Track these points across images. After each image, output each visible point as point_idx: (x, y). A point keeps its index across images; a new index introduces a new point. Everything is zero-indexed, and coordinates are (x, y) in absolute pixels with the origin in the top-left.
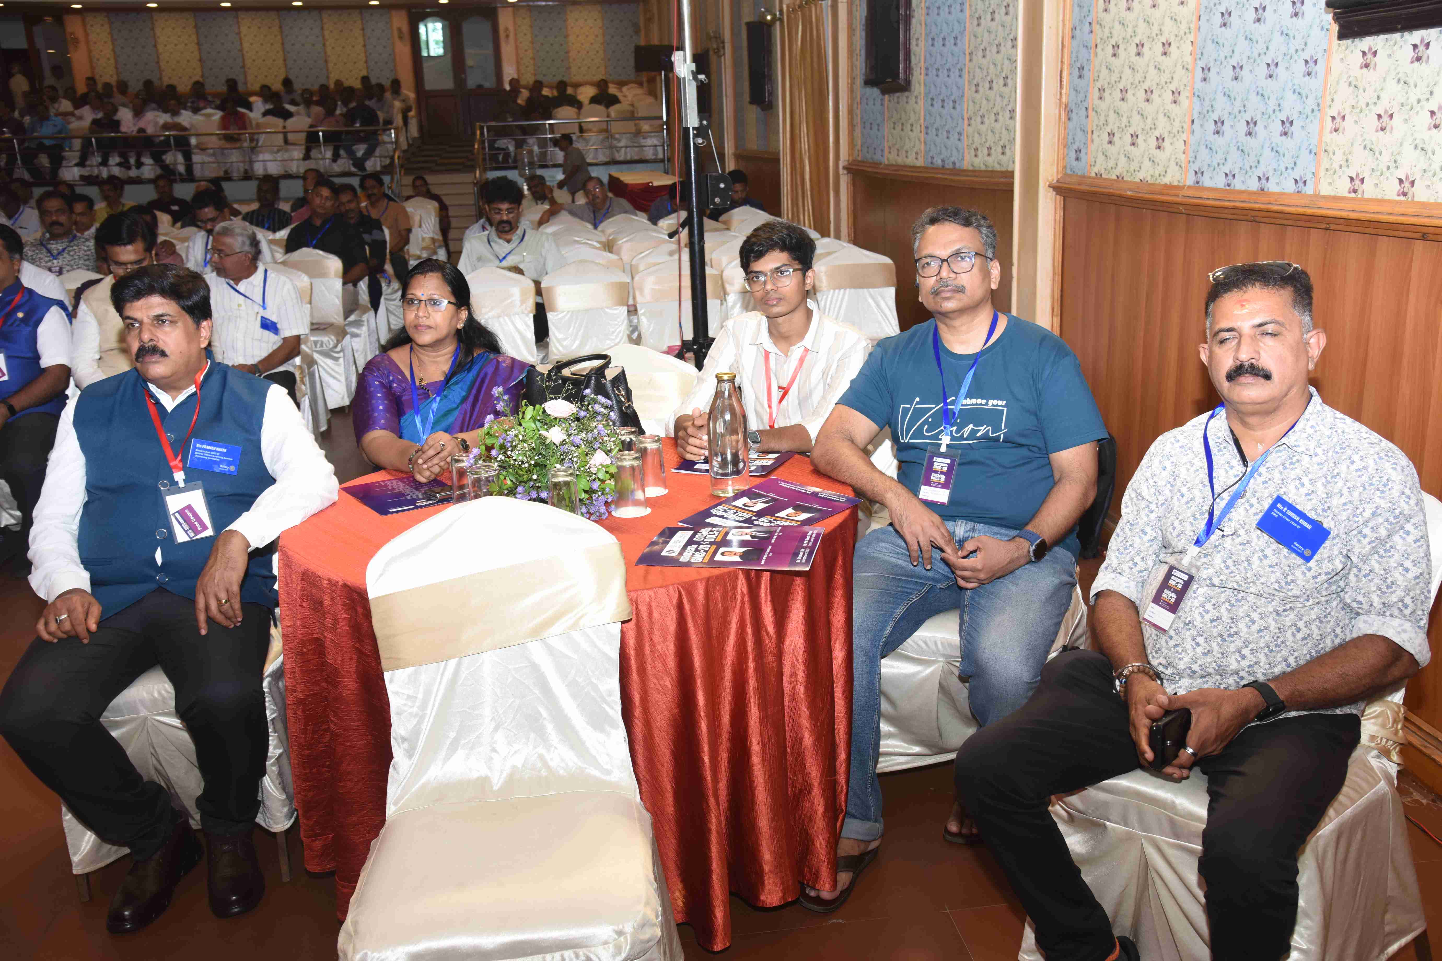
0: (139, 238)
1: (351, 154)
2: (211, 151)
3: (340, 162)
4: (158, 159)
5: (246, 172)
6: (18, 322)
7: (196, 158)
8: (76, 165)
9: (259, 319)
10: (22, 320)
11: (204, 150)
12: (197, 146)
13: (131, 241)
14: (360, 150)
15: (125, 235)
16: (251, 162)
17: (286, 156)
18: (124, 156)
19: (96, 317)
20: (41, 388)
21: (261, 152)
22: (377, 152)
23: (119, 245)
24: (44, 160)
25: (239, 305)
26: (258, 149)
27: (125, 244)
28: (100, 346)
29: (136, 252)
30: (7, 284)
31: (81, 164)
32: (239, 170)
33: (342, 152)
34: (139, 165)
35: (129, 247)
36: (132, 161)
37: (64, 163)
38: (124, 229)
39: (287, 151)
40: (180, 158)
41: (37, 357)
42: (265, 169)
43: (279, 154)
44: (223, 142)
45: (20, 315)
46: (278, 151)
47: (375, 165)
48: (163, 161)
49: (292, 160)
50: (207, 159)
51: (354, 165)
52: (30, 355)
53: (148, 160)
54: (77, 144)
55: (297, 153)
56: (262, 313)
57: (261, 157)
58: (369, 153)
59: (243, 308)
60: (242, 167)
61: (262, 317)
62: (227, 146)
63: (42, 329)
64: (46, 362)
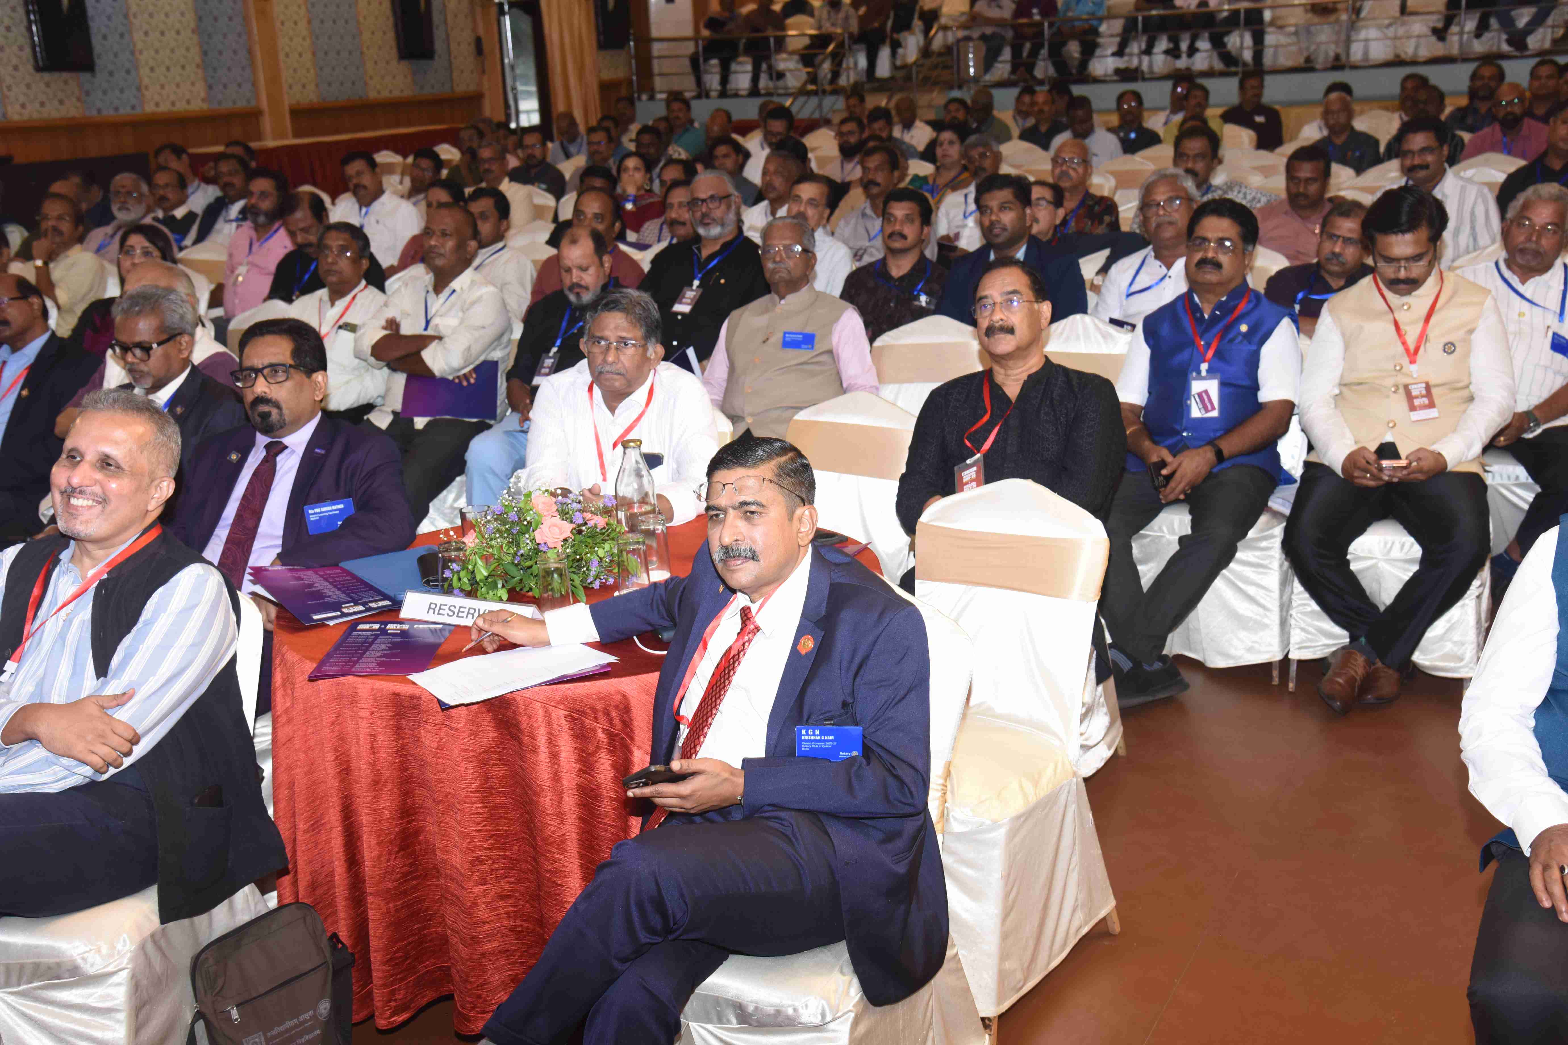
0: (1424, 223)
1: (1507, 23)
2: (1292, 29)
3: (1487, 36)
4: (1218, 43)
5: (1337, 57)
6: (1240, 338)
7: (1271, 39)
8: (1114, 54)
9: (1550, 335)
10: (1246, 335)
11: (1281, 27)
12: (1272, 23)
13: (1411, 227)
14: (1523, 17)
15: (1404, 218)
16: (1348, 42)
17: (1401, 31)
18: (1175, 40)
19: (1343, 335)
20: (1254, 431)
21: (1366, 27)
22: (1550, 21)
23: (1396, 233)
24: (1074, 49)
25: (1521, 314)
26: (1361, 24)
27: (1403, 232)
28: (1342, 377)
29: (1416, 242)
30: (1233, 285)
31: (1119, 53)
32: (1327, 53)
33: (1493, 22)
34: (1192, 51)
35: (1408, 237)
36: (1184, 46)
37: (1098, 52)
38: (1405, 209)
39: (1403, 24)
40: (1248, 40)
41: (1255, 387)
42: (1366, 53)
43: (1392, 29)
44: (1310, 15)
45: (1244, 328)
46: (1389, 26)
47: (1543, 40)
48: (1224, 45)
49: (1409, 37)
50: (1283, 40)
51: (1509, 42)
52: (1246, 383)
53: (1204, 45)
54: (1117, 25)
55: (1419, 27)
56: (1556, 327)
57: (1363, 34)
58: (1537, 22)
59: (1527, 318)
60: (1332, 50)
61: (1555, 334)
62: (1316, 20)
63: (1267, 350)
64: (1265, 395)
